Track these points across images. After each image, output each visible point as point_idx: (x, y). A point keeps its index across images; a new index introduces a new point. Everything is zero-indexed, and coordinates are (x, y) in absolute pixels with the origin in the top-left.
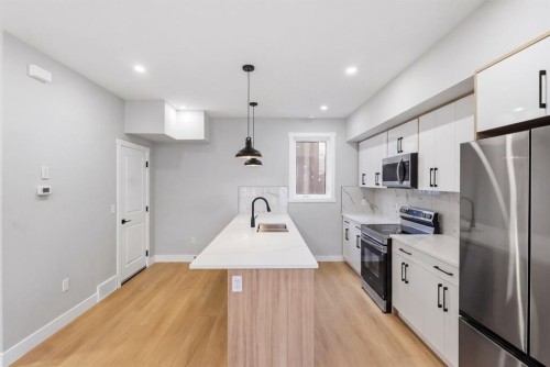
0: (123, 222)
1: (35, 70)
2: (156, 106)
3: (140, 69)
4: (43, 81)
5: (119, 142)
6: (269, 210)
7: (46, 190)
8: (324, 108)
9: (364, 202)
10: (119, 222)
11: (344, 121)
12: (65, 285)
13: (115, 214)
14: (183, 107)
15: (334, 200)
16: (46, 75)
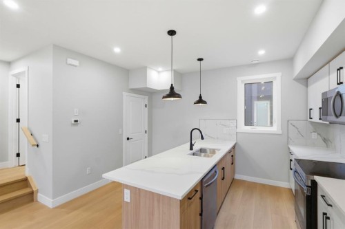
0: (128, 139)
1: (70, 61)
2: (143, 70)
3: (117, 50)
4: (76, 66)
5: (125, 94)
6: (202, 138)
7: (76, 121)
8: (262, 52)
9: (314, 135)
10: (125, 139)
11: (290, 60)
12: (88, 171)
13: (122, 134)
14: (160, 69)
15: (280, 132)
16: (76, 62)
